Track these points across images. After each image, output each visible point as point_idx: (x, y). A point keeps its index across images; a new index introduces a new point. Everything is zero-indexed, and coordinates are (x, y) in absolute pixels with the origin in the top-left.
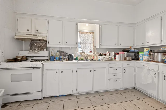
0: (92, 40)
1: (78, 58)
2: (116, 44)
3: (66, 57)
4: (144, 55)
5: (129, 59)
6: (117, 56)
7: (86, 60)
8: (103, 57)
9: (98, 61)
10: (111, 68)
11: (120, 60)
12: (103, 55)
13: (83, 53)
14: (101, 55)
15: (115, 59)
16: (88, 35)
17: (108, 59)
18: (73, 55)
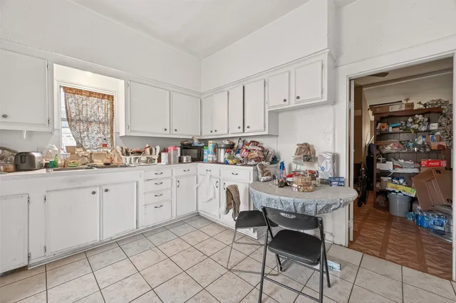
0: (109, 115)
1: (59, 162)
2: (166, 130)
3: (6, 161)
4: (208, 153)
5: (187, 160)
6: (164, 156)
7: (86, 166)
8: (133, 157)
9: (121, 166)
10: (150, 182)
11: (169, 163)
12: (132, 153)
13: (78, 150)
14: (127, 153)
15: (159, 160)
16: (95, 101)
17: (146, 162)
18: (36, 155)
